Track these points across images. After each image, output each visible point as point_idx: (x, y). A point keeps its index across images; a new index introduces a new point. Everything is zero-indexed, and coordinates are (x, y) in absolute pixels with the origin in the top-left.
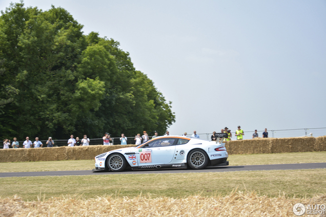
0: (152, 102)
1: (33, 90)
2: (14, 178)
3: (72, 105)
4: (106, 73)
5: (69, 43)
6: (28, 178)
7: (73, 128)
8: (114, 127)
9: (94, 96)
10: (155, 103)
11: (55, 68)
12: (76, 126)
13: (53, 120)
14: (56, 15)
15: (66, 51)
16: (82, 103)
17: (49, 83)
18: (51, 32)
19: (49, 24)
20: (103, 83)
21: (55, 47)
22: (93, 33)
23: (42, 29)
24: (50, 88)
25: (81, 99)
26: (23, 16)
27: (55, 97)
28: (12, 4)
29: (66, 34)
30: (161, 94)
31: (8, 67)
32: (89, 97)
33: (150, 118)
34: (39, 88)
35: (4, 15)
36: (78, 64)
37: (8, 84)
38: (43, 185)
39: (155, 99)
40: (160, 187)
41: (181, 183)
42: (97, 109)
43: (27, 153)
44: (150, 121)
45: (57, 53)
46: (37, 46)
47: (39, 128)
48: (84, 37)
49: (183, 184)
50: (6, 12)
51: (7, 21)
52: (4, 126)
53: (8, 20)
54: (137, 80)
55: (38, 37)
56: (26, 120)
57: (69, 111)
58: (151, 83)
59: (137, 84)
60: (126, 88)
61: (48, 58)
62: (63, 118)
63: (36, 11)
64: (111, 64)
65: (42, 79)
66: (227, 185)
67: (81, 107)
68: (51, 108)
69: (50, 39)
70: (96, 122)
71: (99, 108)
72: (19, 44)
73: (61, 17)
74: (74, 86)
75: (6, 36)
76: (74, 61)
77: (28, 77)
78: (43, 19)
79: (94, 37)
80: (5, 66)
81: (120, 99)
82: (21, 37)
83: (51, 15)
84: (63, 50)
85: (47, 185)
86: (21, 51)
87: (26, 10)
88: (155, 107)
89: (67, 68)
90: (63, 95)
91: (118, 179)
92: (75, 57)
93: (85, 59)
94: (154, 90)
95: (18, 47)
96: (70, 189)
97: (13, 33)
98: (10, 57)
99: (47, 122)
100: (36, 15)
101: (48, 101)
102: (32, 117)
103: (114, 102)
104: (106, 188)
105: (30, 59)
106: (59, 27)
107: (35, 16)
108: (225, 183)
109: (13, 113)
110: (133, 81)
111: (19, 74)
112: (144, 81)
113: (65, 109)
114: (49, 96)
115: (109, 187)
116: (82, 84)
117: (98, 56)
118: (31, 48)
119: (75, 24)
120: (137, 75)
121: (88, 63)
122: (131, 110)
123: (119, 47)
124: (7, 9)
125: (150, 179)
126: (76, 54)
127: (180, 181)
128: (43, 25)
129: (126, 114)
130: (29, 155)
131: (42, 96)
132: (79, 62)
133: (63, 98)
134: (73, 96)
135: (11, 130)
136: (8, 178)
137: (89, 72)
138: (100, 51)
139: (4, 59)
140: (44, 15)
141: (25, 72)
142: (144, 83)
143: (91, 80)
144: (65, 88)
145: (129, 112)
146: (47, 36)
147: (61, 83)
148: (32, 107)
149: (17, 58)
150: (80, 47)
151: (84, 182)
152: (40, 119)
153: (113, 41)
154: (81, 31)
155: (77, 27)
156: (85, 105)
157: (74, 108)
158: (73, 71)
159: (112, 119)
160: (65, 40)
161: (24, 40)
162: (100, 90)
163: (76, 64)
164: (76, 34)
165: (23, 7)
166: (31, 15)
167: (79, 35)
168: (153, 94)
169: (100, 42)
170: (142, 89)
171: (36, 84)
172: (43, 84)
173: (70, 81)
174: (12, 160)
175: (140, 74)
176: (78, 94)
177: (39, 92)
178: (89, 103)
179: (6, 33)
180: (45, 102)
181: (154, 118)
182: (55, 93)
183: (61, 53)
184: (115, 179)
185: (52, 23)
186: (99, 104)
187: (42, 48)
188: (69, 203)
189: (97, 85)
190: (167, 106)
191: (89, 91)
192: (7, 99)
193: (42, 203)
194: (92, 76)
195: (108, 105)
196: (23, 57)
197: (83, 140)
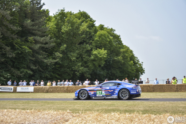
0: (132, 62)
1: (69, 55)
2: (61, 101)
3: (89, 63)
4: (107, 46)
5: (88, 29)
6: (68, 101)
7: (90, 76)
8: (111, 75)
9: (101, 58)
10: (134, 62)
11: (80, 43)
12: (91, 75)
13: (79, 71)
14: (81, 15)
15: (86, 34)
16: (94, 62)
17: (77, 51)
18: (78, 24)
19: (78, 20)
20: (106, 51)
21: (80, 32)
22: (101, 25)
23: (74, 23)
24: (78, 54)
25: (94, 60)
26: (64, 16)
27: (80, 59)
28: (59, 10)
29: (86, 25)
30: (137, 58)
31: (56, 43)
32: (98, 59)
33: (131, 71)
34: (72, 54)
35: (55, 16)
36: (93, 41)
37: (56, 52)
38: (76, 105)
39: (133, 60)
40: (139, 109)
41: (151, 107)
42: (102, 66)
43: (66, 88)
44: (131, 72)
45: (82, 35)
46: (71, 32)
47: (72, 75)
48: (95, 27)
49: (152, 108)
50: (56, 14)
51: (56, 19)
52: (54, 74)
53: (57, 18)
54: (124, 50)
55: (72, 27)
56: (65, 71)
57: (87, 67)
58: (131, 52)
59: (124, 52)
60: (118, 54)
61: (77, 38)
62: (85, 71)
63: (71, 14)
64: (110, 42)
65: (73, 49)
66: (178, 109)
67: (94, 64)
68: (78, 65)
69: (78, 28)
70: (102, 73)
71: (104, 65)
72: (62, 31)
73: (84, 16)
74: (90, 53)
75: (55, 26)
76: (90, 40)
77: (66, 48)
78: (74, 17)
79: (102, 27)
80: (55, 42)
81: (115, 60)
82: (63, 27)
83: (79, 15)
84: (85, 34)
85: (78, 105)
86: (63, 34)
87: (66, 13)
88: (134, 65)
89: (87, 44)
90: (84, 58)
91: (116, 104)
92: (91, 37)
93: (96, 39)
94: (133, 56)
95: (62, 32)
96: (90, 108)
97: (59, 25)
98: (57, 37)
99: (76, 72)
100: (71, 15)
101: (76, 61)
102: (68, 70)
103: (111, 62)
104: (110, 108)
105: (67, 39)
106: (83, 22)
107: (70, 16)
108: (176, 108)
109: (58, 67)
110: (122, 50)
111: (62, 47)
112: (128, 50)
113: (85, 65)
114: (77, 58)
115: (111, 108)
116: (95, 52)
117: (103, 37)
118: (68, 32)
119: (91, 20)
120: (124, 47)
121: (98, 41)
122: (121, 66)
123: (115, 32)
124: (56, 12)
125: (134, 104)
126: (92, 36)
127: (150, 106)
128: (74, 21)
129: (118, 69)
130: (67, 89)
131: (74, 58)
133: (84, 59)
134: (90, 58)
135: (57, 76)
136: (58, 101)
137: (98, 46)
138: (104, 34)
139: (55, 39)
140: (75, 15)
141: (65, 46)
142: (128, 52)
143: (100, 50)
144: (86, 54)
145: (119, 68)
146: (76, 27)
147: (84, 51)
148: (68, 64)
149: (61, 38)
150: (94, 32)
151: (97, 105)
152: (72, 70)
153: (112, 29)
154: (95, 23)
155: (92, 21)
156: (96, 63)
157: (90, 65)
158: (90, 45)
159: (110, 71)
160: (86, 28)
161: (65, 29)
162: (104, 55)
163: (91, 41)
164: (92, 25)
165: (65, 11)
166: (68, 16)
167: (93, 25)
168: (133, 58)
169: (105, 30)
170: (127, 55)
171: (70, 52)
172: (74, 52)
173: (88, 50)
174: (58, 92)
175: (126, 47)
176: (92, 57)
177: (72, 56)
178: (98, 62)
179: (55, 25)
180: (75, 61)
181: (133, 71)
182: (80, 57)
183: (84, 35)
184: (114, 103)
185: (79, 19)
186: (104, 63)
187: (74, 33)
188: (97, 116)
189: (103, 52)
190: (140, 65)
191: (99, 56)
192: (56, 60)
193: (82, 115)
194: (100, 48)
195: (108, 63)
196: (64, 38)
197: (95, 82)
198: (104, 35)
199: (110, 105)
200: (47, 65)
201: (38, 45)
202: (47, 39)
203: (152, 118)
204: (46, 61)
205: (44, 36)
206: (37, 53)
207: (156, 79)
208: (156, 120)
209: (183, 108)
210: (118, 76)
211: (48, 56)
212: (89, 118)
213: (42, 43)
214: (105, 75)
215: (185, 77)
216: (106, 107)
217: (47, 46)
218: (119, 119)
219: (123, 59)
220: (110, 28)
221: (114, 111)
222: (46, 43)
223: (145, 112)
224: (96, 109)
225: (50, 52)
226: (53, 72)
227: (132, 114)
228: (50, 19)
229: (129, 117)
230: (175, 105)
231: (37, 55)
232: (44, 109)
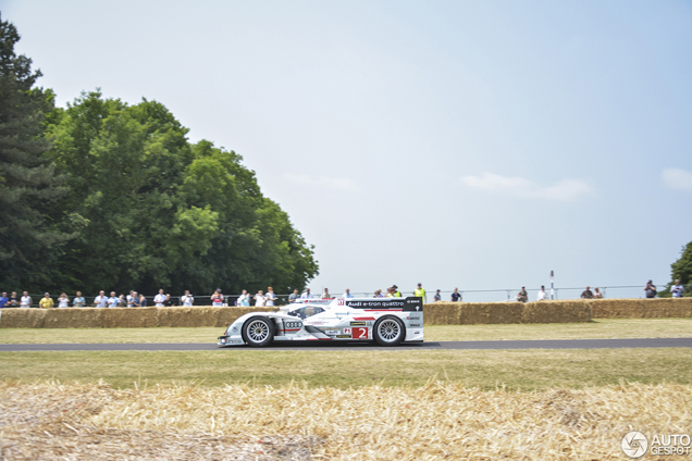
0: (285, 244)
1: (110, 221)
2: (82, 353)
3: (168, 246)
4: (220, 201)
5: (166, 152)
6: (103, 353)
7: (168, 281)
8: (229, 279)
9: (200, 232)
10: (290, 245)
11: (143, 190)
12: (170, 276)
13: (138, 266)
14: (148, 111)
15: (161, 165)
16: (182, 244)
17: (134, 212)
18: (140, 137)
19: (138, 123)
20: (215, 214)
21: (145, 158)
22: (204, 142)
23: (126, 130)
24: (136, 219)
25: (182, 238)
26: (99, 112)
28: (83, 93)
29: (162, 139)
30: (299, 234)
31: (72, 186)
32: (193, 234)
33: (282, 268)
34: (119, 217)
35: (71, 109)
36: (179, 184)
38: (127, 363)
39: (290, 241)
40: (303, 371)
41: (333, 366)
42: (205, 253)
43: (99, 315)
44: (281, 271)
45: (148, 167)
46: (118, 156)
47: (116, 277)
48: (188, 146)
49: (336, 368)
50: (75, 104)
51: (75, 117)
52: (63, 273)
53: (77, 117)
54: (266, 211)
55: (120, 143)
56: (97, 265)
57: (163, 255)
58: (285, 216)
59: (264, 217)
61: (134, 173)
62: (156, 266)
63: (118, 105)
64: (228, 188)
65: (124, 206)
66: (402, 370)
67: (181, 250)
68: (137, 249)
69: (138, 147)
70: (203, 272)
72: (91, 153)
73: (156, 115)
74: (171, 217)
75: (72, 139)
76: (172, 180)
77: (103, 202)
78: (129, 116)
79: (206, 148)
80: (69, 184)
81: (239, 237)
82: (94, 142)
83: (141, 110)
84: (157, 162)
85: (133, 364)
86: (94, 162)
87: (105, 102)
88: (290, 252)
89: (162, 191)
90: (154, 230)
91: (239, 358)
92: (174, 175)
93: (188, 179)
94: (289, 227)
95: (90, 156)
96: (167, 371)
97: (83, 136)
98: (76, 170)
99: (130, 270)
100: (119, 109)
101: (132, 238)
102: (106, 262)
103: (230, 243)
104: (221, 370)
105: (106, 176)
106: (152, 130)
107: (117, 112)
108: (398, 368)
109: (77, 254)
110: (259, 211)
111: (90, 197)
114: (134, 231)
115: (227, 369)
116: (184, 216)
117: (208, 174)
118: (110, 158)
119: (177, 126)
120: (266, 204)
121: (193, 185)
122: (255, 255)
125: (287, 358)
126: (177, 171)
127: (332, 362)
128: (128, 125)
129: (246, 261)
130: (102, 318)
131: (123, 230)
132: (180, 183)
134: (169, 232)
135: (74, 279)
136: (73, 353)
137: (194, 199)
138: (213, 167)
139: (69, 174)
140: (131, 110)
141: (99, 194)
142: (275, 216)
143: (200, 209)
144: (159, 220)
145: (252, 259)
146: (134, 143)
147: (152, 212)
148: (108, 246)
150: (183, 161)
151: (188, 361)
152: (118, 264)
153: (233, 153)
154: (186, 136)
155: (180, 130)
157: (171, 250)
158: (170, 195)
159: (225, 268)
160: (160, 149)
161: (99, 146)
162: (211, 224)
163: (175, 185)
164: (178, 141)
165: (100, 98)
166: (112, 111)
167: (181, 142)
168: (287, 233)
169: (215, 155)
170: (272, 224)
171: (114, 212)
173: (165, 209)
174: (75, 325)
175: (271, 203)
176: (177, 230)
177: (118, 224)
178: (193, 243)
179: (72, 135)
180: (128, 239)
181: (288, 267)
182: (142, 227)
183: (154, 168)
184: (234, 357)
185: (143, 122)
186: (208, 246)
187: (124, 160)
188: (184, 394)
189: (207, 217)
190: (307, 252)
191: (195, 225)
192: (71, 233)
193: (142, 392)
194: (200, 204)
195: (221, 247)
196: (97, 172)
197: (183, 298)
198: (212, 169)
199: (224, 362)
200: (44, 248)
201: (19, 191)
202: (48, 172)
203: (336, 399)
204: (40, 236)
205: (37, 165)
206: (14, 212)
207: (348, 291)
208: (346, 404)
209: (416, 368)
210: (247, 282)
211: (48, 223)
212: (162, 402)
213: (29, 185)
214: (211, 280)
215: (420, 285)
216: (212, 369)
217: (45, 193)
218: (245, 404)
219: (263, 235)
220: (229, 152)
221: (233, 378)
222: (43, 186)
223: (318, 380)
224: (183, 372)
225: (54, 213)
226: (62, 268)
227: (283, 389)
228: (56, 116)
229: (273, 396)
230: (395, 360)
231: (15, 220)
232: (30, 378)
